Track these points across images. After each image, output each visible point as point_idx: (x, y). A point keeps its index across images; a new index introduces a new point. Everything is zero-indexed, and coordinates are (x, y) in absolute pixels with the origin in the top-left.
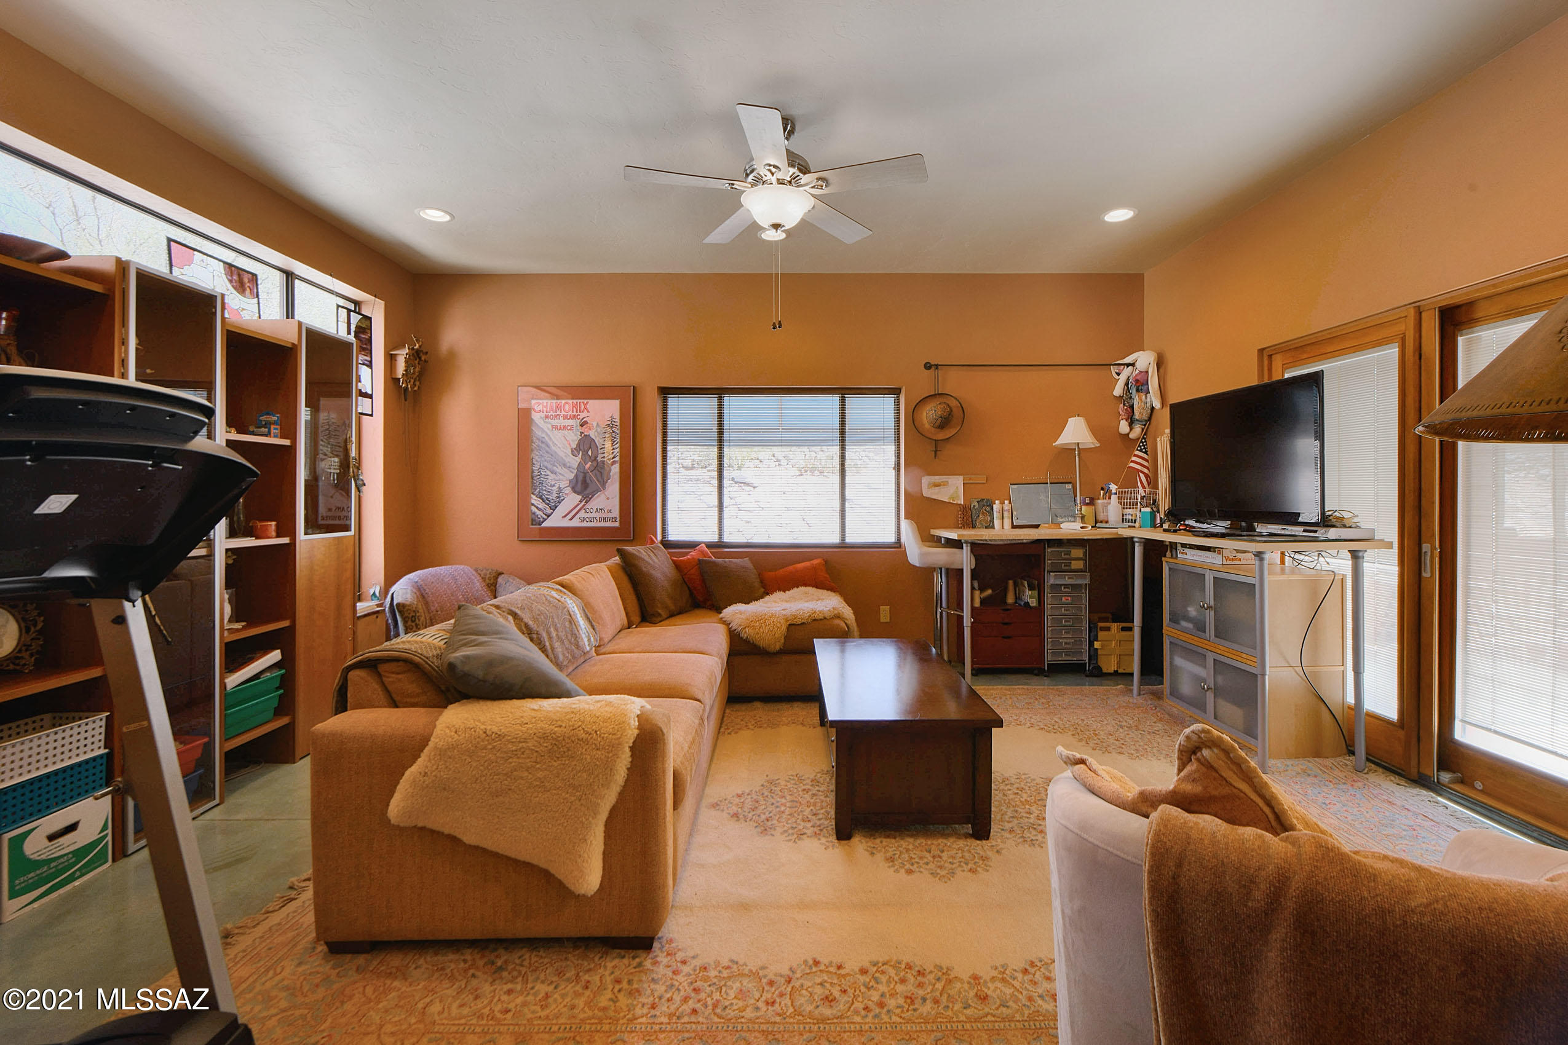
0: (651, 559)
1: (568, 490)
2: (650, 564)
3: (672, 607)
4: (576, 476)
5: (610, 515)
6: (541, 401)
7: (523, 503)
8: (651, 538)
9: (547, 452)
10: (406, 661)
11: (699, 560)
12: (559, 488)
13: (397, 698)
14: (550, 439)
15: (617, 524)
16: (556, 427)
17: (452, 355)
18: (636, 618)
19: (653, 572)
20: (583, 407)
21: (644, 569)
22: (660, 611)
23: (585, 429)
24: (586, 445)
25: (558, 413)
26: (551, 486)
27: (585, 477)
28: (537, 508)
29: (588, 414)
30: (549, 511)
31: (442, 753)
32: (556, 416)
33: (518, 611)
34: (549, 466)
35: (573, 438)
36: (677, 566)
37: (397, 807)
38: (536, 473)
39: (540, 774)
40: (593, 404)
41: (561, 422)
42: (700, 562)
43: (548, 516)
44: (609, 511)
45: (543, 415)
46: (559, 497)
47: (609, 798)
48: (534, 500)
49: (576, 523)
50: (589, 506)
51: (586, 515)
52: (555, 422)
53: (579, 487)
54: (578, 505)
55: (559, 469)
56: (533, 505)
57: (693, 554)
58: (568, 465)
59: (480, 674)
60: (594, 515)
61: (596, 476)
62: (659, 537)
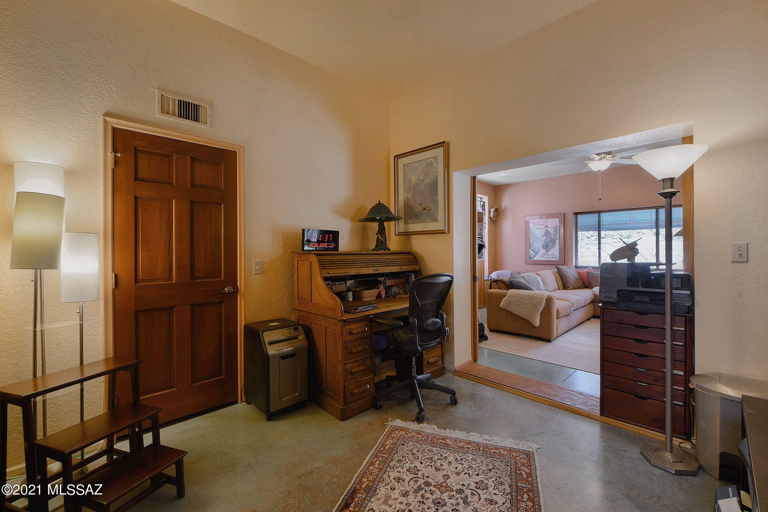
0: (568, 270)
1: (541, 248)
2: (567, 272)
3: (575, 285)
4: (544, 244)
5: (556, 256)
6: (532, 220)
7: (527, 253)
8: (570, 264)
9: (535, 236)
10: (502, 281)
11: (587, 272)
12: (538, 247)
13: (500, 288)
14: (536, 232)
15: (558, 259)
16: (537, 228)
17: (505, 208)
18: (562, 287)
19: (567, 274)
20: (546, 221)
21: (565, 273)
22: (570, 286)
23: (547, 228)
24: (547, 234)
25: (538, 224)
26: (536, 247)
27: (547, 244)
28: (531, 254)
29: (548, 223)
30: (535, 255)
31: (509, 296)
32: (537, 225)
33: (524, 277)
34: (535, 241)
35: (543, 231)
36: (579, 273)
37: (501, 305)
38: (531, 243)
39: (527, 302)
40: (549, 220)
41: (539, 226)
42: (588, 272)
43: (535, 256)
44: (555, 255)
45: (533, 225)
46: (538, 250)
47: (541, 309)
48: (530, 251)
49: (544, 259)
50: (548, 253)
51: (547, 256)
52: (537, 227)
53: (545, 247)
54: (545, 253)
55: (538, 242)
56: (530, 253)
57: (586, 270)
58: (541, 240)
59: (516, 284)
60: (550, 256)
61: (551, 244)
62: (574, 264)
